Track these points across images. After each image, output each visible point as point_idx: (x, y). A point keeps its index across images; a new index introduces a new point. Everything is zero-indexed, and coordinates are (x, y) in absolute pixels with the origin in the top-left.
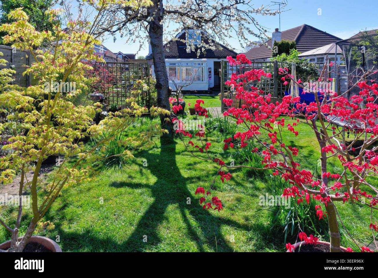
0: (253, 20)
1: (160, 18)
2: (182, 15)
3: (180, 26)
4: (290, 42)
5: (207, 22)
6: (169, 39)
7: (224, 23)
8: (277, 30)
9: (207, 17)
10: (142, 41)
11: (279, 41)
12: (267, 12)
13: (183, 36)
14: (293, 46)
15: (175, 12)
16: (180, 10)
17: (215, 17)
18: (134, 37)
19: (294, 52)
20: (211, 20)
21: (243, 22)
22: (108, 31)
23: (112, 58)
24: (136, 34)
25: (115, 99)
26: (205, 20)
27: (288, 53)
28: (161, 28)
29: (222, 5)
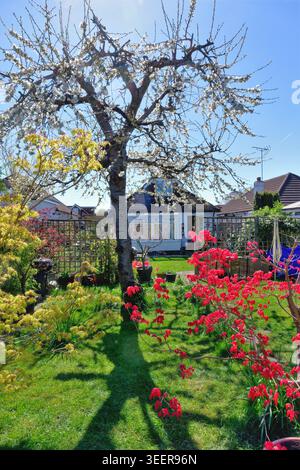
0: (230, 171)
1: (123, 169)
2: (149, 164)
3: (148, 176)
4: (273, 194)
5: (178, 172)
6: (135, 190)
7: (197, 173)
8: (259, 179)
9: (179, 165)
10: (102, 193)
11: (262, 193)
12: (246, 162)
13: (150, 188)
14: (276, 198)
15: (140, 160)
16: (147, 158)
17: (187, 166)
18: (91, 189)
19: (278, 205)
20: (183, 170)
21: (219, 173)
22: (60, 182)
23: (64, 213)
24: (95, 185)
26: (176, 170)
27: (271, 206)
28: (123, 179)
29: (195, 153)
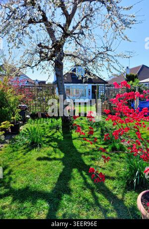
0: (117, 61)
1: (62, 59)
2: (75, 57)
3: (73, 64)
4: (135, 75)
5: (89, 61)
6: (67, 72)
7: (99, 62)
8: (127, 67)
9: (89, 58)
10: (50, 73)
11: (129, 74)
12: (125, 56)
13: (74, 70)
14: (136, 77)
15: (70, 55)
16: (74, 54)
17: (94, 58)
18: (45, 70)
19: (137, 80)
20: (92, 61)
21: (110, 62)
22: (30, 66)
23: (32, 83)
24: (46, 68)
25: (34, 108)
26: (88, 61)
27: (133, 81)
28: (61, 65)
29: (99, 51)
